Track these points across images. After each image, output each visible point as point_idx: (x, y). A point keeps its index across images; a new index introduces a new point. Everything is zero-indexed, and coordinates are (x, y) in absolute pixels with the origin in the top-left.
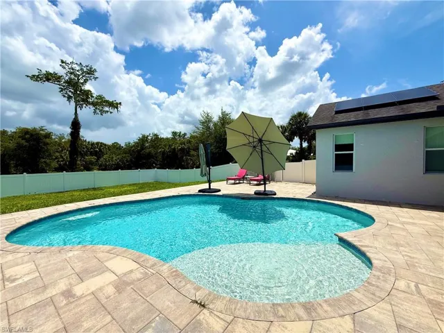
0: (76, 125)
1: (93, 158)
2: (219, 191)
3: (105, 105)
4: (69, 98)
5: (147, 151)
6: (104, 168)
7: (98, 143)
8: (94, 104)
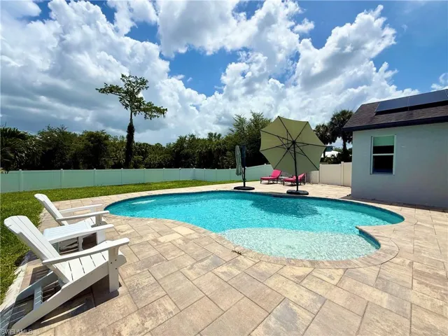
0: (131, 129)
1: (140, 158)
2: (253, 189)
3: (153, 111)
4: (126, 106)
5: (186, 151)
6: (149, 166)
7: (144, 144)
8: (145, 110)
